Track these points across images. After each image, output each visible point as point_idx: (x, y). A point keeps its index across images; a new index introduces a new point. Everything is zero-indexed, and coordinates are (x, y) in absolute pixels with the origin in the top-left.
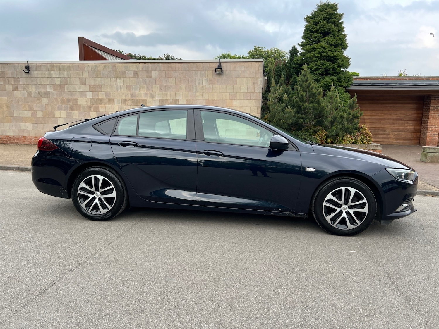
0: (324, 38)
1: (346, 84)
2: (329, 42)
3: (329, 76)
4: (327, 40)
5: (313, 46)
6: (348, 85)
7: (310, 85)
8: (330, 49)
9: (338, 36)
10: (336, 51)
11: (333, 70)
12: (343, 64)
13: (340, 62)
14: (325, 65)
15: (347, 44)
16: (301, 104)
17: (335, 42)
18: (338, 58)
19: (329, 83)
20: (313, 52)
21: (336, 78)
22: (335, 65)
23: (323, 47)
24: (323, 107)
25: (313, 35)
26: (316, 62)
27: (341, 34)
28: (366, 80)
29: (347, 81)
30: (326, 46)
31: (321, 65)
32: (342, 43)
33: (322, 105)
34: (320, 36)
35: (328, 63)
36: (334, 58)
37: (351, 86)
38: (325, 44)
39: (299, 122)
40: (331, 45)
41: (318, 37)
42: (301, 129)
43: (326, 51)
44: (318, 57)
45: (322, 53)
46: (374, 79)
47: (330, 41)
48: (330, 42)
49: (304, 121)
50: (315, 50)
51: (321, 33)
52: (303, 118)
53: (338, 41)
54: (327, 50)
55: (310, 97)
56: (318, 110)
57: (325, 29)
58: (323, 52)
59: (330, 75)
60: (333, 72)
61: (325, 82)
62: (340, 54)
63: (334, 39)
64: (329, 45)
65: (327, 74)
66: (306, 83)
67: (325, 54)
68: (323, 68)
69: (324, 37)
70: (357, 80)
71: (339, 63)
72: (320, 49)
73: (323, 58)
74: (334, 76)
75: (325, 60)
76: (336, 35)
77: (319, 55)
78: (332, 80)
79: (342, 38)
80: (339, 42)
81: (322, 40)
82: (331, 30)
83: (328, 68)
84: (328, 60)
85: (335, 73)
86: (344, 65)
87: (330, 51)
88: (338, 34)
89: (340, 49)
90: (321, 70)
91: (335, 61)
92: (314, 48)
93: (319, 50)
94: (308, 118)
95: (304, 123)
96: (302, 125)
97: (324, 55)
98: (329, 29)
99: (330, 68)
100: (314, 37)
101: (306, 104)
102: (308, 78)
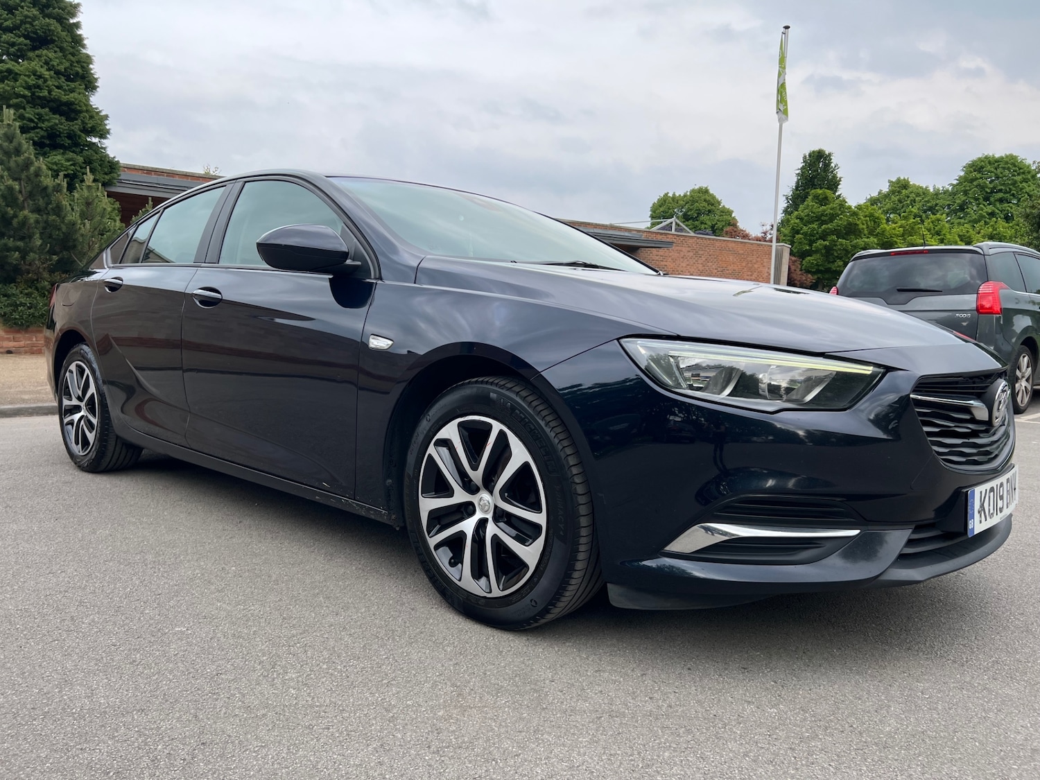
0: (37, 52)
1: (107, 177)
2: (51, 63)
3: (62, 151)
4: (45, 57)
5: (7, 66)
6: (110, 180)
7: (27, 164)
8: (56, 84)
9: (73, 55)
10: (72, 91)
11: (69, 137)
12: (93, 126)
13: (87, 121)
14: (48, 120)
15: (96, 79)
16: (10, 211)
17: (68, 68)
18: (79, 108)
19: (63, 169)
20: (9, 80)
21: (80, 159)
22: (76, 126)
23: (38, 73)
24: (73, 225)
25: (4, 36)
26: (22, 110)
27: (79, 51)
28: (146, 173)
29: (106, 170)
30: (47, 74)
31: (36, 120)
32: (86, 75)
33: (69, 218)
34: (25, 45)
35: (56, 119)
36: (69, 108)
37: (118, 184)
38: (42, 67)
39: (10, 260)
40: (58, 73)
41: (20, 44)
42: (13, 280)
43: (47, 87)
44: (24, 96)
45: (35, 88)
46: (166, 174)
47: (55, 64)
48: (53, 66)
49: (23, 258)
50: (13, 78)
51: (26, 37)
52: (17, 249)
53: (75, 66)
54: (50, 83)
55: (31, 195)
56: (59, 229)
57: (36, 30)
58: (38, 87)
59: (65, 148)
60: (70, 142)
61: (53, 164)
62: (84, 101)
63: (64, 60)
64: (52, 73)
65: (55, 147)
66: (18, 158)
67: (45, 93)
68: (41, 128)
69: (34, 49)
70: (125, 171)
71: (83, 122)
72: (29, 76)
73: (38, 101)
74: (73, 152)
75: (47, 109)
76: (68, 50)
77: (27, 93)
78: (71, 163)
79: (84, 62)
80: (77, 69)
81: (31, 54)
82: (54, 36)
83: (56, 129)
84: (54, 111)
85: (76, 144)
86: (98, 129)
87: (58, 87)
88: (72, 50)
89: (81, 87)
90: (37, 133)
91: (73, 115)
92: (9, 71)
93: (26, 78)
94: (32, 250)
95: (24, 263)
96: (17, 270)
97: (41, 95)
98: (47, 32)
99: (61, 130)
100: (7, 43)
101: (26, 212)
102: (20, 144)
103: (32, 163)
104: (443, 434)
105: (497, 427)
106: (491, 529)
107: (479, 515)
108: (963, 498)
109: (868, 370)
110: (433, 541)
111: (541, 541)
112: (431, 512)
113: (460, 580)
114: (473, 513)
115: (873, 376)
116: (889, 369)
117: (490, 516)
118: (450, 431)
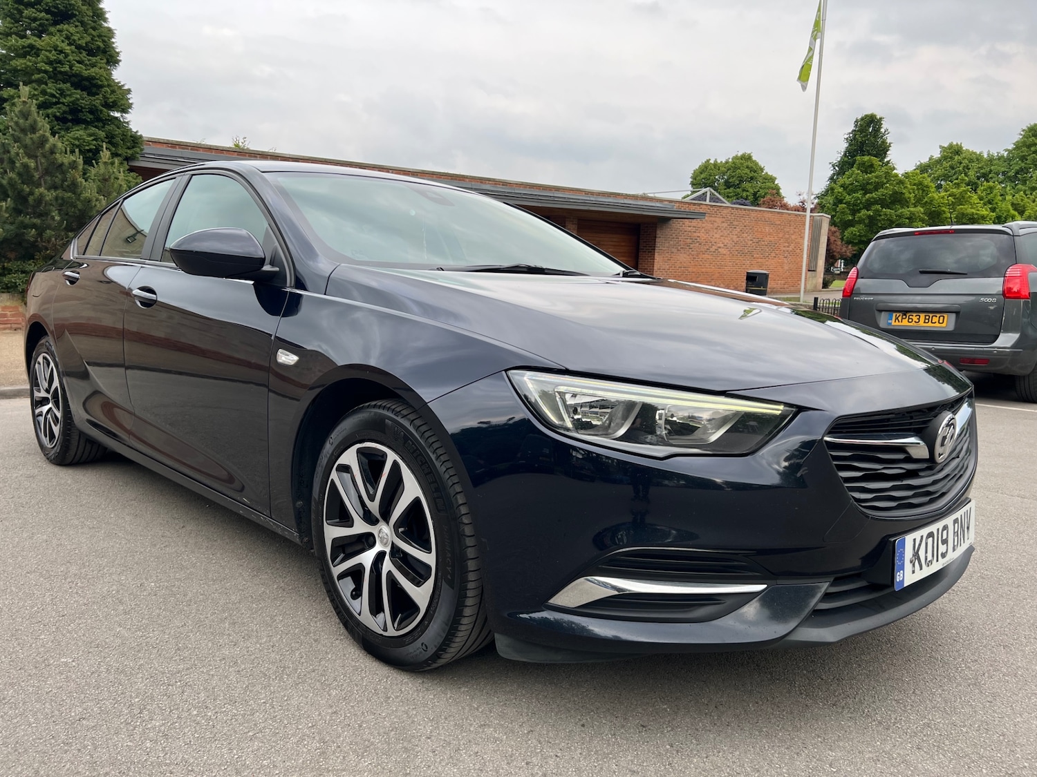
0: (58, 26)
1: (130, 152)
2: (72, 38)
3: (84, 126)
4: (66, 32)
5: (29, 41)
6: (132, 155)
7: (43, 141)
8: (78, 59)
9: (94, 29)
10: (93, 65)
11: (91, 112)
12: (115, 101)
13: (108, 96)
14: (70, 95)
15: (118, 53)
16: (26, 189)
17: (89, 42)
18: (100, 83)
19: (85, 144)
20: (31, 56)
21: (102, 134)
22: (97, 101)
23: (59, 49)
24: (89, 201)
25: (26, 11)
26: (44, 86)
27: (101, 25)
28: (171, 147)
29: (129, 144)
30: (68, 49)
31: (57, 95)
32: (107, 50)
33: (86, 194)
34: (47, 20)
35: (77, 94)
36: (90, 83)
37: (141, 159)
38: (63, 42)
39: (27, 237)
40: (79, 47)
41: (41, 19)
42: (32, 257)
43: (68, 61)
44: (46, 72)
45: (57, 63)
46: (190, 148)
47: (76, 38)
48: (74, 40)
49: (40, 235)
50: (35, 53)
51: (48, 12)
52: (34, 226)
53: (97, 41)
54: (71, 58)
55: (47, 172)
56: (75, 207)
57: (57, 4)
58: (60, 62)
59: (87, 123)
60: (91, 117)
61: (75, 139)
62: (105, 75)
63: (85, 35)
64: (73, 47)
65: (77, 121)
66: (33, 136)
67: (67, 68)
68: (63, 103)
69: (55, 23)
70: (150, 145)
71: (104, 97)
72: (50, 51)
73: (60, 76)
74: (96, 127)
75: (69, 85)
76: (89, 24)
77: (48, 68)
78: (92, 138)
79: (105, 36)
80: (98, 43)
81: (52, 29)
82: (75, 10)
83: (77, 104)
84: (76, 86)
85: (99, 119)
86: (119, 104)
87: (79, 62)
88: (93, 24)
89: (102, 61)
90: (59, 108)
91: (94, 90)
92: (31, 47)
93: (47, 53)
94: (49, 227)
95: (41, 239)
96: (34, 245)
97: (62, 70)
98: (68, 6)
99: (83, 105)
100: (29, 18)
101: (42, 190)
102: (35, 121)
103: (47, 140)
104: (343, 460)
105: (392, 457)
106: (387, 565)
107: (378, 548)
108: (891, 548)
109: (777, 410)
110: (337, 570)
111: (430, 583)
112: (334, 540)
113: (359, 614)
114: (372, 545)
115: (782, 417)
116: (801, 409)
117: (388, 550)
118: (350, 457)
